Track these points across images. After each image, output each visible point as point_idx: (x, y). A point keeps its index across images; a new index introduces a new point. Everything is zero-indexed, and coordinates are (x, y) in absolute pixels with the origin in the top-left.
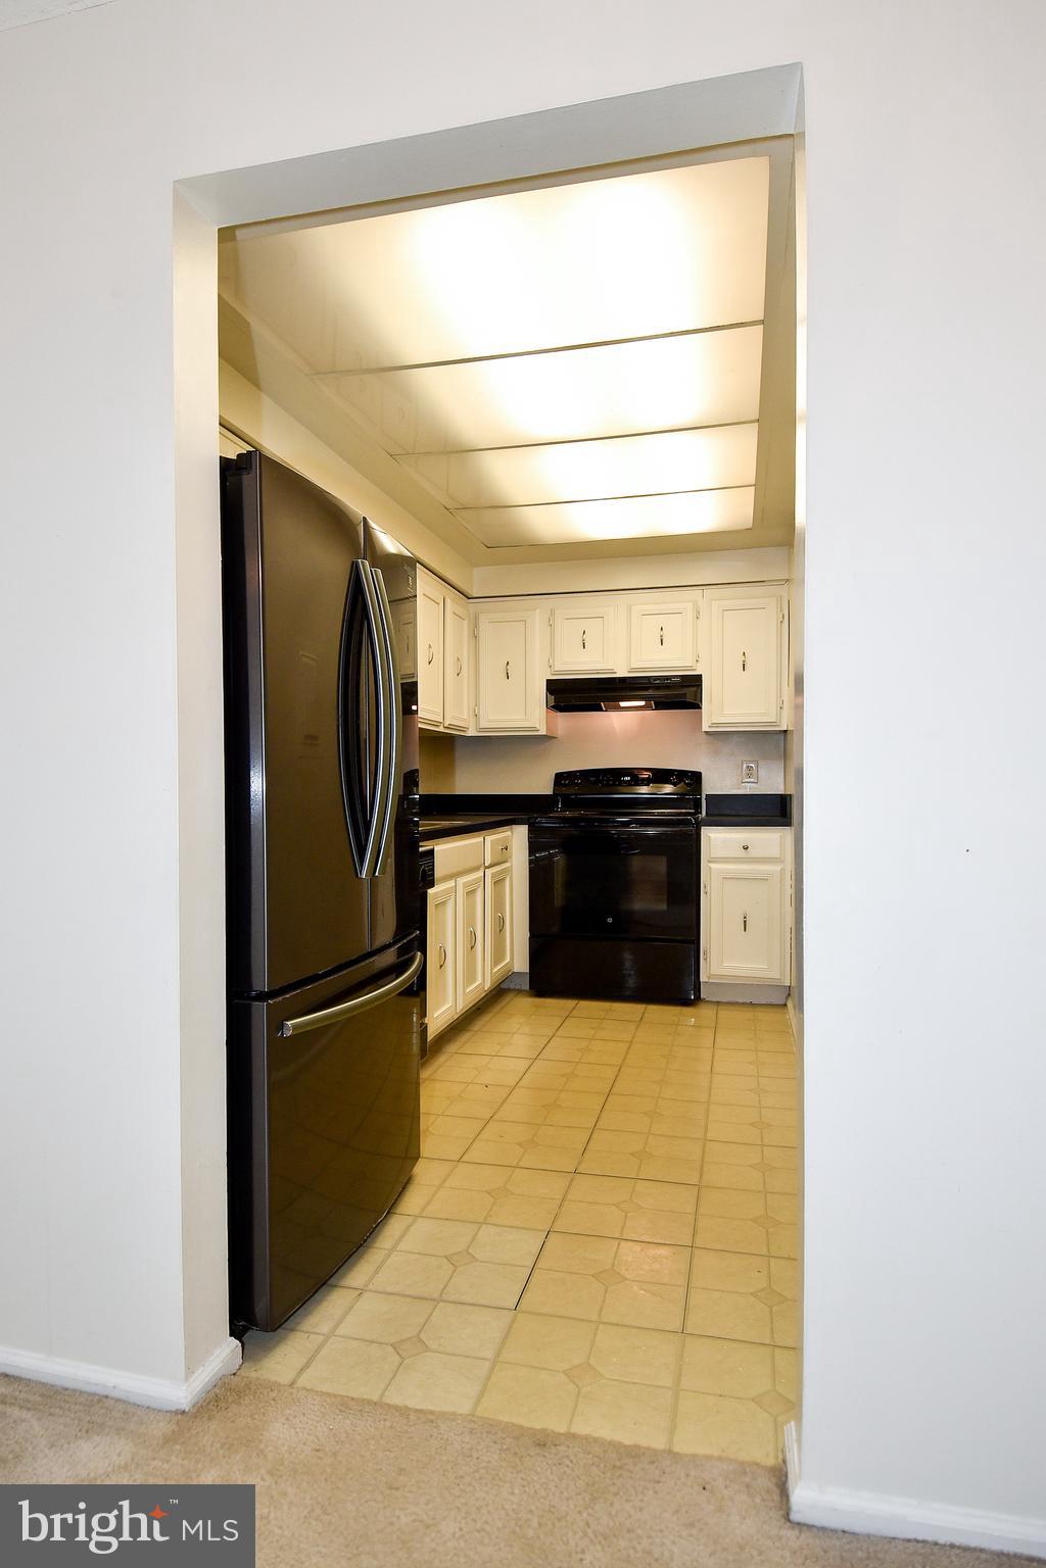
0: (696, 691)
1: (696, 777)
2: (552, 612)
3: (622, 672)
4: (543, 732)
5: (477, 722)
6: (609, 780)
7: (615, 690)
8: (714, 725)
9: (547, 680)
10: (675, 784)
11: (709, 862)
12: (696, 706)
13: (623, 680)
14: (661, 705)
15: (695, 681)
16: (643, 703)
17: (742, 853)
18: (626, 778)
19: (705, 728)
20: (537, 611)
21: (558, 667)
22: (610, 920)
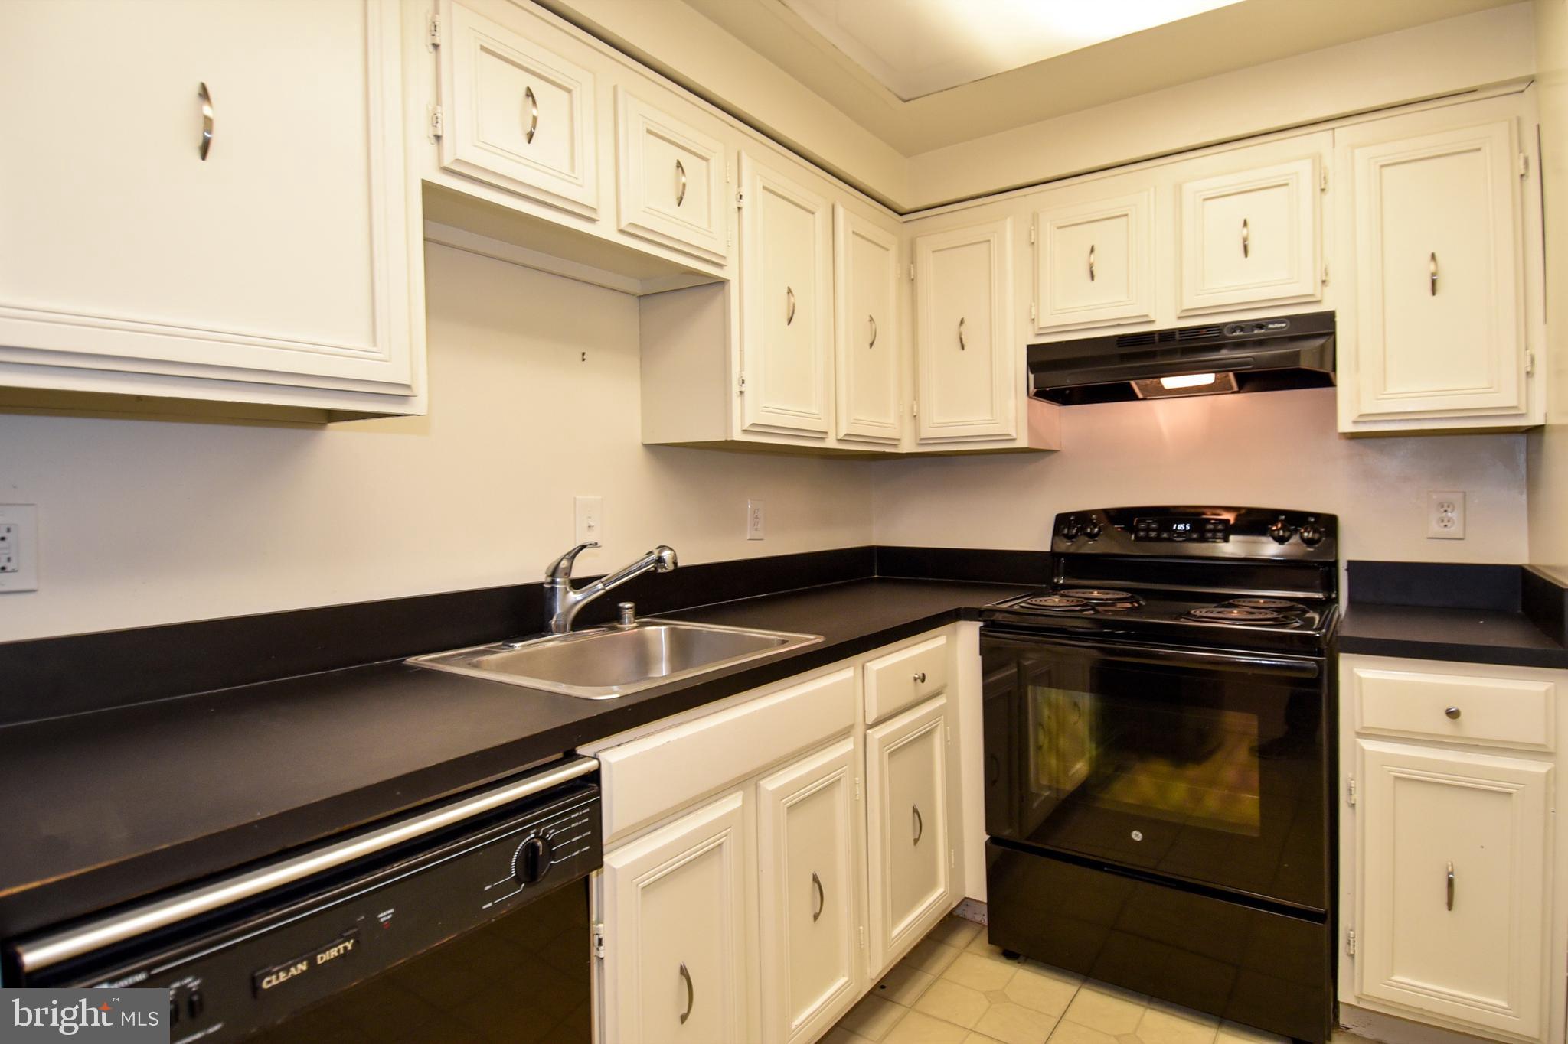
0: (1322, 348)
1: (1326, 526)
2: (1035, 218)
3: (1166, 321)
4: (1022, 442)
5: (917, 429)
6: (1148, 530)
7: (1152, 355)
8: (1363, 418)
9: (1030, 348)
10: (1281, 540)
11: (1360, 735)
12: (1323, 379)
13: (1167, 335)
14: (1252, 380)
15: (1323, 326)
16: (1208, 379)
17: (1445, 726)
18: (1181, 527)
19: (1345, 425)
20: (1009, 220)
21: (1047, 320)
22: (1137, 836)
